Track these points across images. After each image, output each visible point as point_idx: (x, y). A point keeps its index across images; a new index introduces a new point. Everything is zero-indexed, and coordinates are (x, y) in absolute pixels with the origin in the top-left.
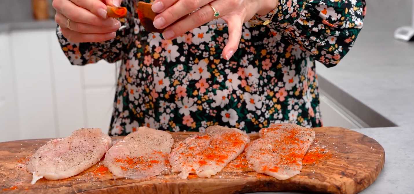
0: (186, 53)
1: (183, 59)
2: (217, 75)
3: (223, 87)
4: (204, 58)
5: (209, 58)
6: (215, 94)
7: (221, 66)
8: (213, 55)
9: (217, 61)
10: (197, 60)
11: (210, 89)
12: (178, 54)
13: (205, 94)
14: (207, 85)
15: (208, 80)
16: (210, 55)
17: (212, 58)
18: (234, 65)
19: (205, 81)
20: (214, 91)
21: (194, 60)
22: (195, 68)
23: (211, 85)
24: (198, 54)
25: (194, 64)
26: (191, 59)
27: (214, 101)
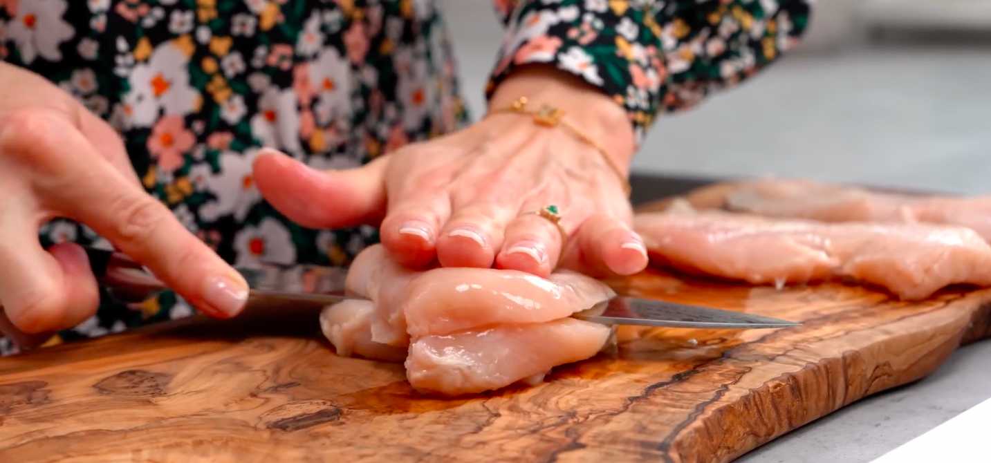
0: (99, 23)
1: (89, 49)
2: (221, 96)
3: (243, 140)
4: (174, 37)
5: (193, 34)
6: (216, 170)
7: (234, 63)
8: (209, 24)
9: (221, 46)
10: (143, 47)
11: (199, 153)
12: (67, 32)
13: (179, 174)
14: (185, 141)
15: (189, 120)
16: (197, 23)
17: (204, 35)
18: (283, 58)
19: (180, 123)
20: (212, 160)
21: (133, 46)
22: (140, 79)
23: (202, 139)
24: (149, 22)
25: (136, 62)
26: (122, 44)
27: (209, 197)
